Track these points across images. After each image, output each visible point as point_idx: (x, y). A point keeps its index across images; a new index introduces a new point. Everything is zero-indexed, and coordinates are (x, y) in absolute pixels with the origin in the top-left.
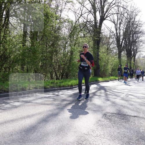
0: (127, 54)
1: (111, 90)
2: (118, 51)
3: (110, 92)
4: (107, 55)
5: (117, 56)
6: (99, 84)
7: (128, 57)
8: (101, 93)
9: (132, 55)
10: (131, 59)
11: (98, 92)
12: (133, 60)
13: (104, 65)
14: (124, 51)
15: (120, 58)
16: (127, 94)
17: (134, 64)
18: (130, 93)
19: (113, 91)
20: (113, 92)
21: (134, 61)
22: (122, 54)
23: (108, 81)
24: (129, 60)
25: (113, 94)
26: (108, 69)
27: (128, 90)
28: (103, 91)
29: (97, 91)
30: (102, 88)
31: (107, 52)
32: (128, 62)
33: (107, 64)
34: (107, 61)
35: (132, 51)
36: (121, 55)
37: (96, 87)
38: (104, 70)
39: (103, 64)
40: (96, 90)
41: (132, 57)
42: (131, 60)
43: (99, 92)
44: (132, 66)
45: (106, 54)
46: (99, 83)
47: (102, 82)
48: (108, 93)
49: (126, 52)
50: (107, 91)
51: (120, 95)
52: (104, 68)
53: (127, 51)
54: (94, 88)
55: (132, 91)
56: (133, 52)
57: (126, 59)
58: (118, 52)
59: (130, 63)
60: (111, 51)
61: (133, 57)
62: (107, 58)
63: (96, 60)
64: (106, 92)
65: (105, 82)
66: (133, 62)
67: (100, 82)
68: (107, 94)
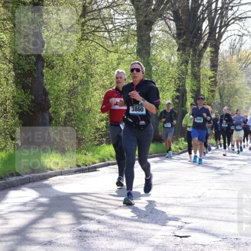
0: (179, 36)
1: (104, 211)
2: (135, 21)
3: (99, 222)
4: (82, 39)
5: (133, 45)
6: (46, 182)
7: (182, 48)
8: (54, 229)
9: (200, 38)
10: (201, 56)
11: (40, 225)
12: (206, 62)
13: (72, 92)
14: (165, 19)
15: (149, 53)
16: (181, 228)
17: (215, 83)
18: (195, 223)
19: (114, 216)
20: (114, 222)
21: (214, 66)
22: (155, 36)
23: (94, 169)
24: (187, 62)
25: (115, 232)
26: (89, 110)
27: (184, 205)
28: (65, 219)
29: (34, 222)
30: (64, 203)
31: (83, 24)
32: (184, 73)
33: (84, 83)
34: (86, 70)
35: (204, 19)
36: (149, 39)
37: (34, 200)
38: (69, 114)
39: (65, 84)
40: (31, 216)
41: (205, 47)
42: (197, 64)
43: (47, 223)
44: (204, 92)
45: (79, 35)
46: (46, 178)
47: (61, 174)
48: (91, 226)
49: (173, 25)
50: (86, 218)
51: (149, 232)
52: (71, 105)
53: (177, 19)
54: (24, 204)
55: (204, 213)
56: (205, 25)
57: (175, 59)
58: (134, 27)
59: (196, 77)
60: (103, 19)
61: (208, 49)
62: (81, 57)
63: (27, 67)
64: (80, 223)
65: (76, 172)
66: (210, 73)
67: (51, 176)
68: (86, 231)
